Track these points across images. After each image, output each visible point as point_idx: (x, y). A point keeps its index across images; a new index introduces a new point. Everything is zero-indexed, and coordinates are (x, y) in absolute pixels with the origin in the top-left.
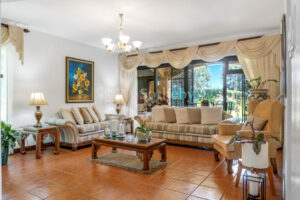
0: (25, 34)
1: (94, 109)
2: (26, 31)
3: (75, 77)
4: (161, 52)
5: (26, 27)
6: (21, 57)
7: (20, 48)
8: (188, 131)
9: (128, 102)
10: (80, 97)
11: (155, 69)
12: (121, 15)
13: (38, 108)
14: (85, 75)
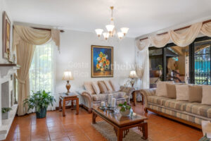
0: (61, 33)
1: (110, 82)
2: (62, 31)
3: (98, 59)
4: (167, 33)
5: (61, 29)
6: (59, 49)
7: (58, 43)
8: (184, 110)
9: (142, 77)
10: (102, 73)
11: (163, 48)
12: (112, 8)
13: (68, 82)
14: (106, 57)
